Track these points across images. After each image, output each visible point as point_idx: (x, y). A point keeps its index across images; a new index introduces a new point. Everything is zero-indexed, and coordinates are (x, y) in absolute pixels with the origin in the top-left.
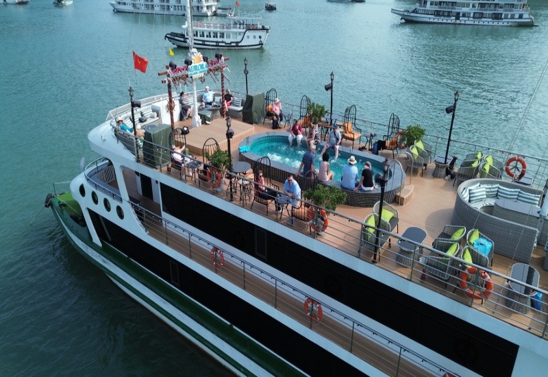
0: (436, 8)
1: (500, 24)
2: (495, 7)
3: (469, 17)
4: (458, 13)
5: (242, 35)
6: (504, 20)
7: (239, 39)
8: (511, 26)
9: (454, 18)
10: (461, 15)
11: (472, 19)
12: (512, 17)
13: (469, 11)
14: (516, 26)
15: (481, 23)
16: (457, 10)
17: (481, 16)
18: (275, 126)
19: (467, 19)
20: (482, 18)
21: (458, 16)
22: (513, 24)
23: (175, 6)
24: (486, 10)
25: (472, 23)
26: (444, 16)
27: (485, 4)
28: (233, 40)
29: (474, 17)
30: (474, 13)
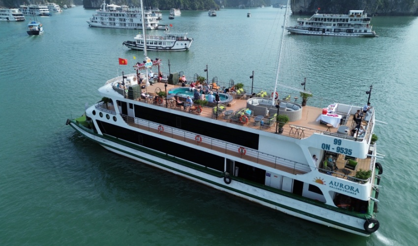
0: (310, 26)
1: (352, 35)
2: (349, 26)
3: (331, 31)
4: (324, 29)
5: (174, 43)
6: (354, 33)
7: (171, 45)
8: (359, 37)
9: (321, 32)
10: (326, 30)
11: (333, 32)
12: (360, 31)
13: (331, 28)
14: (363, 37)
15: (339, 35)
16: (323, 27)
17: (339, 31)
18: (183, 85)
20: (339, 32)
21: (324, 31)
22: (361, 36)
23: (129, 24)
24: (343, 27)
25: (333, 35)
26: (315, 31)
27: (342, 24)
28: (168, 46)
29: (335, 31)
30: (335, 29)
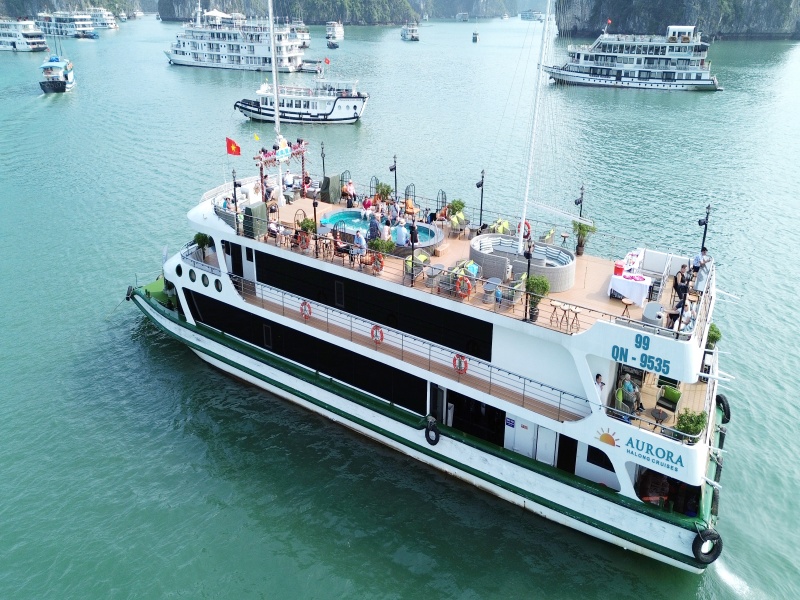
0: (592, 64)
1: (673, 87)
2: (666, 63)
3: (633, 77)
4: (619, 72)
5: (332, 105)
6: (677, 82)
7: (328, 109)
8: (687, 90)
9: (614, 78)
10: (623, 74)
11: (635, 80)
12: (688, 77)
13: (633, 69)
14: (694, 90)
15: (649, 86)
16: (618, 67)
17: (649, 76)
19: (630, 79)
20: (649, 78)
21: (619, 76)
22: (689, 88)
23: (247, 57)
24: (655, 68)
25: (637, 85)
26: (601, 75)
27: (654, 59)
28: (320, 112)
29: (639, 78)
30: (640, 71)
